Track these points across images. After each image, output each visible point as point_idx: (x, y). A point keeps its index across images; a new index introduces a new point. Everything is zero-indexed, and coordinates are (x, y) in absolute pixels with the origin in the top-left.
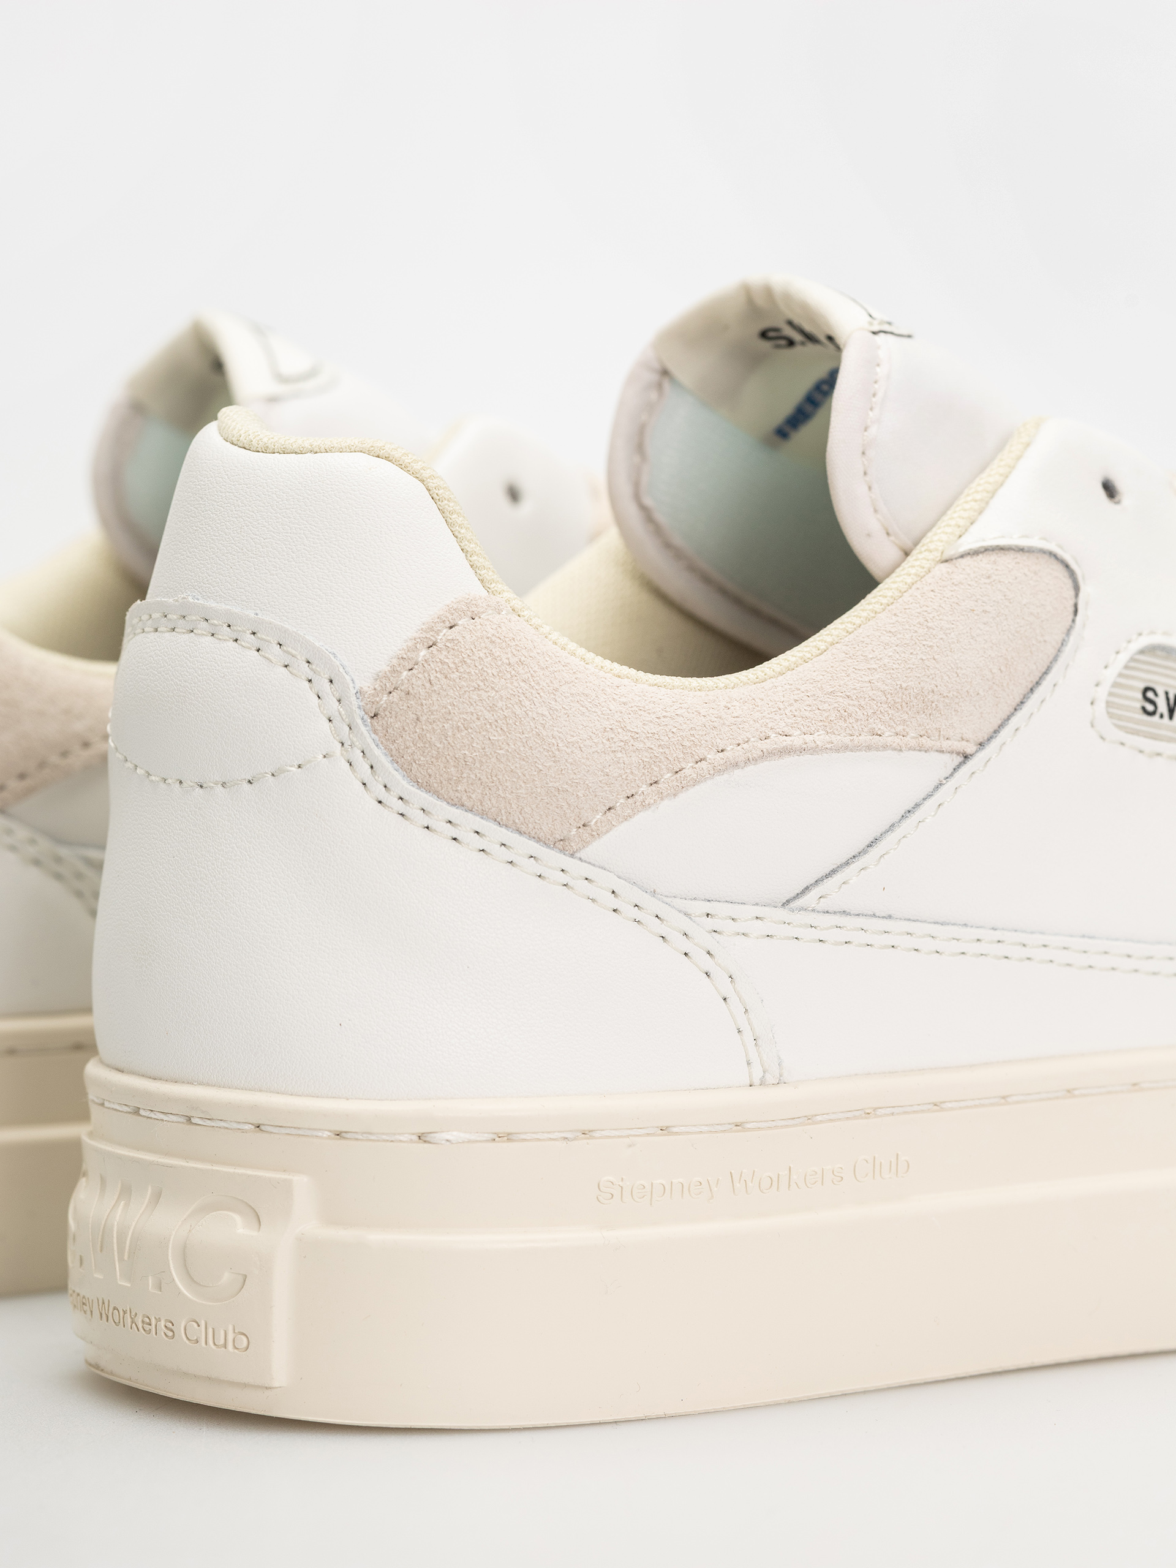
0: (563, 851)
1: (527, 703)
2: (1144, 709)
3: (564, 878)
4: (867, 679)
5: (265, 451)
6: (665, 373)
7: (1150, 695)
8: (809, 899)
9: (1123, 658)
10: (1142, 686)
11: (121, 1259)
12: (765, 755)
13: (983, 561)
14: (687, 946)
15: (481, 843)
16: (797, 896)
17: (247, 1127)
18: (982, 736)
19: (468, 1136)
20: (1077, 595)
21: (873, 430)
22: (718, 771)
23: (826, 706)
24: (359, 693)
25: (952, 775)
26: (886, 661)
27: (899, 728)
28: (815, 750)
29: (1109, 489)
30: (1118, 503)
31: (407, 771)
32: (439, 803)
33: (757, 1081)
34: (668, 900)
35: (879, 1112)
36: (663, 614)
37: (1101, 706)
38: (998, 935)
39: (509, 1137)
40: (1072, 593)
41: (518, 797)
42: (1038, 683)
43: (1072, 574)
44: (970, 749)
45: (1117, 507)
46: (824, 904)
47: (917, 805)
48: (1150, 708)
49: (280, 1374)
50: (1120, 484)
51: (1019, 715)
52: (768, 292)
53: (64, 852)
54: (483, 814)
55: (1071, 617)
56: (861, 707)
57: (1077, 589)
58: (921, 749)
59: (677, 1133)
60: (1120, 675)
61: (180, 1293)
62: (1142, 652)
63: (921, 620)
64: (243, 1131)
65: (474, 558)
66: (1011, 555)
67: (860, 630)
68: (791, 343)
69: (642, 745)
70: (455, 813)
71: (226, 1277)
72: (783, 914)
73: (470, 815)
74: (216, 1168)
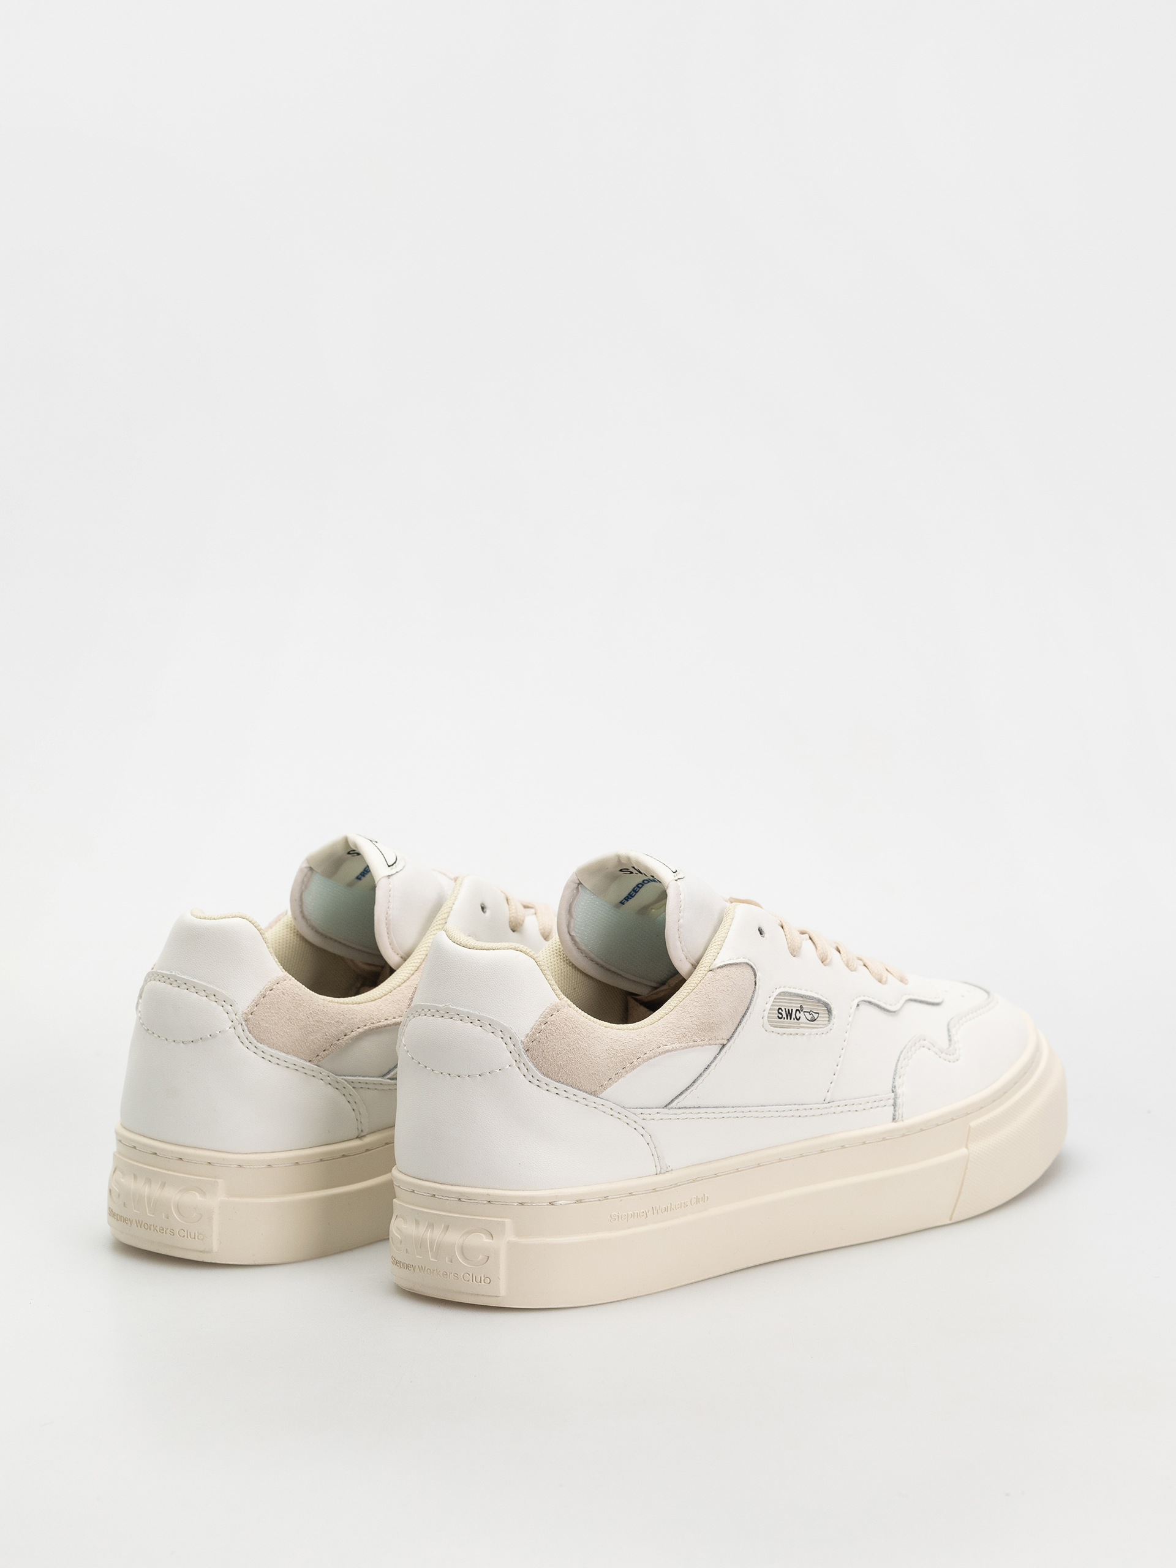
0: (594, 1095)
1: (580, 1042)
2: (778, 1016)
3: (595, 1105)
4: (690, 1020)
5: (473, 948)
6: (580, 883)
7: (780, 1011)
8: (674, 1105)
9: (772, 999)
10: (778, 1008)
11: (432, 1251)
12: (660, 1054)
13: (725, 970)
14: (635, 1126)
15: (566, 1095)
16: (669, 1103)
17: (485, 1202)
18: (728, 1037)
19: (566, 1202)
20: (755, 978)
21: (681, 921)
22: (644, 1061)
23: (678, 1033)
24: (522, 1042)
25: (719, 1052)
26: (696, 1013)
27: (703, 1038)
28: (676, 1050)
29: (761, 932)
30: (763, 937)
31: (540, 1070)
32: (552, 1081)
33: (658, 1173)
34: (629, 1110)
35: (698, 1179)
36: (580, 976)
37: (766, 1019)
38: (735, 1109)
39: (580, 1201)
40: (754, 977)
41: (579, 1078)
42: (745, 1014)
43: (753, 970)
44: (725, 1042)
45: (764, 938)
46: (679, 1106)
47: (709, 1066)
48: (780, 1016)
49: (503, 1292)
50: (764, 929)
51: (740, 1027)
52: (629, 859)
53: (339, 1078)
54: (567, 1084)
55: (754, 986)
56: (689, 1032)
57: (755, 975)
58: (710, 1044)
59: (635, 1195)
60: (772, 1005)
61: (461, 1263)
62: (780, 994)
63: (707, 996)
64: (484, 1204)
65: (553, 987)
66: (734, 966)
67: (684, 1000)
68: (631, 873)
69: (619, 1055)
70: (557, 1085)
71: (481, 1257)
72: (665, 1110)
73: (563, 1085)
74: (461, 1216)
